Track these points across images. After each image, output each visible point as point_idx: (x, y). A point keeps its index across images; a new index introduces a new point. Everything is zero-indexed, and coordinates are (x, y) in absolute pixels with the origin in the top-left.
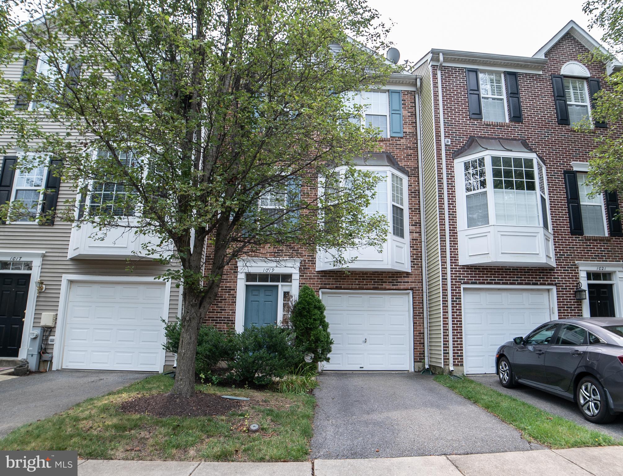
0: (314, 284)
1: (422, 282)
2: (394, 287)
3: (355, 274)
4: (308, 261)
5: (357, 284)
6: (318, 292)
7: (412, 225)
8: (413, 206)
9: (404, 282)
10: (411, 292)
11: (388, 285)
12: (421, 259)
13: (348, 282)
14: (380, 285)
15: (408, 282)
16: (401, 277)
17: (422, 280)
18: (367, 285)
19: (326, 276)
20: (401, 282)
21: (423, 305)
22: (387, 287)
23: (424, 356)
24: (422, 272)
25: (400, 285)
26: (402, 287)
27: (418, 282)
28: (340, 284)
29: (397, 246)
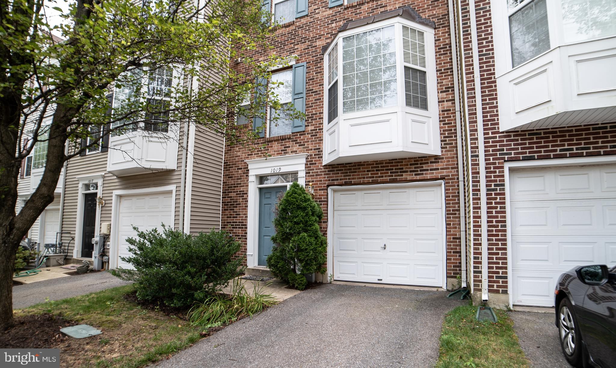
0: (321, 181)
1: (458, 168)
2: (418, 177)
3: (367, 165)
4: (315, 155)
5: (370, 177)
6: (327, 190)
7: (441, 92)
8: (443, 67)
9: (431, 170)
10: (442, 182)
11: (410, 175)
12: (456, 136)
13: (359, 175)
14: (399, 176)
15: (438, 169)
16: (428, 163)
17: (457, 164)
18: (382, 177)
19: (334, 171)
20: (427, 170)
21: (459, 200)
22: (409, 178)
23: (460, 270)
24: (457, 154)
25: (426, 174)
26: (429, 177)
27: (452, 168)
28: (349, 179)
29: (413, 121)
